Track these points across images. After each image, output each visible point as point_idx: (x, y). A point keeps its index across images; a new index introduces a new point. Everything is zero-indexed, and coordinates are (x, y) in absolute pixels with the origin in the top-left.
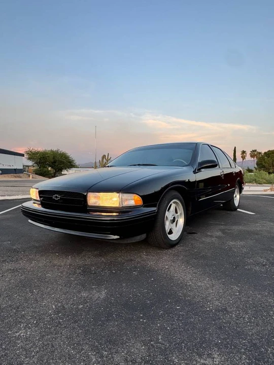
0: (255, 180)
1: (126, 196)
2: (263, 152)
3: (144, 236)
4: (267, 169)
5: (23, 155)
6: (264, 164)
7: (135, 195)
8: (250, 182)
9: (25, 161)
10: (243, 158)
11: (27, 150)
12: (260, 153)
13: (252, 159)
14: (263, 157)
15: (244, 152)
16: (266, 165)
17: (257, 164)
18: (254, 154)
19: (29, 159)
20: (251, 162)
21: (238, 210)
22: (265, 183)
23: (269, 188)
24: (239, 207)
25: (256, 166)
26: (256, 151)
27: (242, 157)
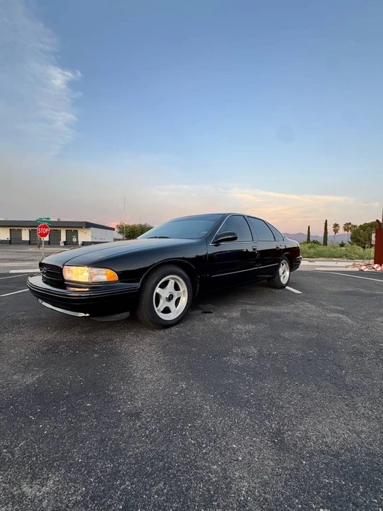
0: (346, 255)
1: (95, 270)
2: (359, 225)
3: (126, 314)
4: (362, 243)
5: (114, 229)
6: (359, 238)
7: (106, 270)
8: (340, 257)
9: (116, 234)
10: (336, 231)
11: (119, 224)
12: (355, 226)
13: (346, 232)
14: (357, 230)
15: (336, 225)
16: (362, 239)
17: (351, 238)
18: (348, 227)
19: (120, 232)
20: (345, 236)
21: (287, 287)
22: (357, 259)
23: (351, 264)
24: (287, 284)
25: (350, 241)
26: (350, 224)
27: (334, 230)
